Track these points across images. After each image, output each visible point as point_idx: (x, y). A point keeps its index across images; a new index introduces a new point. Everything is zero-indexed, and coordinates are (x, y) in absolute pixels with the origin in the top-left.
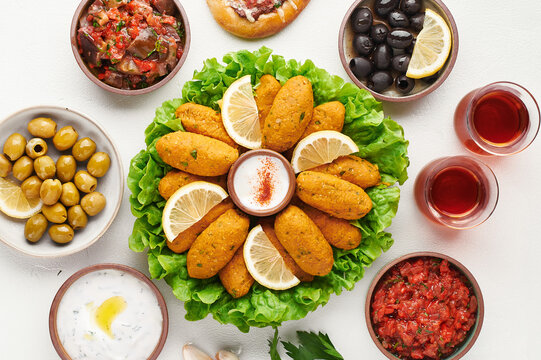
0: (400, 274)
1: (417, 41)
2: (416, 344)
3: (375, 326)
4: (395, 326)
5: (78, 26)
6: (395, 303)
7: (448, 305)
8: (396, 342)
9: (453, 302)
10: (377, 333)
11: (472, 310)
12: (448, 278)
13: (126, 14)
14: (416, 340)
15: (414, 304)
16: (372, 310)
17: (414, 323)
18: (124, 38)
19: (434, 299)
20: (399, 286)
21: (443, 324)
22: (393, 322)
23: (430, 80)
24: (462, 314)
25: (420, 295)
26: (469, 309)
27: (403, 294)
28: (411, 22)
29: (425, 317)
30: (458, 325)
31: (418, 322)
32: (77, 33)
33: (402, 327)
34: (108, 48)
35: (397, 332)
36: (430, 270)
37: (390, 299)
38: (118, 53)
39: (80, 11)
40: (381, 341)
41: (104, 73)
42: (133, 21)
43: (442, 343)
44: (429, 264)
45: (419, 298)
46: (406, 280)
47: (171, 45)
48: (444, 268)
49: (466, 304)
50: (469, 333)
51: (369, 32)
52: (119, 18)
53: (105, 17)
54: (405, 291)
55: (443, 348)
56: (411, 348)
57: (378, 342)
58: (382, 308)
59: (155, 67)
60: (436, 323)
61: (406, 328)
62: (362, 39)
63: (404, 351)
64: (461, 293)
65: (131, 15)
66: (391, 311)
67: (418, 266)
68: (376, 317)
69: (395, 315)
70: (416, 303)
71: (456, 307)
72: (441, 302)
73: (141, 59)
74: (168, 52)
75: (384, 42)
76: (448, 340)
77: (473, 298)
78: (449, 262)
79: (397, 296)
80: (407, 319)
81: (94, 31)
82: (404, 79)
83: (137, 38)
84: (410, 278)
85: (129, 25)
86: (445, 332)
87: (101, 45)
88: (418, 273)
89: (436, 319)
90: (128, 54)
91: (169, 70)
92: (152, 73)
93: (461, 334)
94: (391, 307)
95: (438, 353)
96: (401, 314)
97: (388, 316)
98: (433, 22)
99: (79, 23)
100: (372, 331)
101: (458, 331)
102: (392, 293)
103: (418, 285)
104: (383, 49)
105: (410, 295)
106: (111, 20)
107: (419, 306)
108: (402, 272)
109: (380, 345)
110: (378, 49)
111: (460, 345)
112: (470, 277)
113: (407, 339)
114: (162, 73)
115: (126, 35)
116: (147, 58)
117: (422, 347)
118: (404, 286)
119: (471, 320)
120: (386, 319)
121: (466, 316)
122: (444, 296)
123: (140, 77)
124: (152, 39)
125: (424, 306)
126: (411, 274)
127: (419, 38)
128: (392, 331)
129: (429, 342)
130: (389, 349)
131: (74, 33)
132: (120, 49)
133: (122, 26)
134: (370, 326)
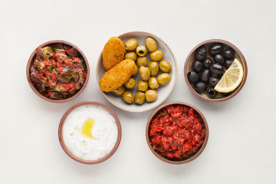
0: (167, 112)
1: (225, 73)
2: (170, 150)
3: (150, 137)
4: (160, 139)
5: (30, 72)
6: (162, 127)
7: (190, 132)
8: (160, 147)
9: (193, 131)
10: (151, 141)
11: (202, 136)
12: (192, 117)
13: (53, 61)
14: (170, 147)
15: (172, 128)
16: (150, 128)
17: (171, 139)
18: (55, 74)
19: (183, 128)
20: (166, 118)
21: (186, 141)
22: (160, 136)
23: (226, 95)
24: (197, 137)
25: (176, 124)
26: (201, 135)
27: (167, 123)
28: (225, 62)
29: (177, 136)
30: (194, 143)
31: (173, 138)
32: (30, 76)
33: (164, 140)
34: (47, 80)
35: (161, 142)
36: (183, 112)
37: (160, 124)
38: (53, 82)
39: (29, 64)
40: (152, 145)
41: (48, 93)
42: (58, 64)
43: (184, 151)
44: (183, 109)
45: (175, 126)
46: (170, 115)
47: (80, 73)
48: (190, 112)
49: (199, 133)
50: (199, 148)
51: (202, 61)
52: (50, 64)
53: (42, 65)
54: (169, 121)
55: (184, 154)
56: (167, 152)
57: (151, 146)
58: (155, 128)
59: (74, 86)
60: (182, 140)
61: (166, 140)
62: (198, 63)
63: (164, 152)
64: (198, 126)
65: (56, 61)
66: (159, 130)
67: (177, 109)
68: (151, 132)
69: (161, 133)
70: (173, 128)
71: (194, 134)
72: (187, 129)
73: (66, 83)
74: (79, 77)
75: (209, 68)
76: (187, 150)
77: (204, 130)
78: (194, 109)
79: (164, 123)
80: (167, 136)
81: (39, 73)
82: (212, 90)
83: (61, 73)
84: (172, 115)
85: (56, 67)
86: (186, 146)
87: (44, 80)
88: (177, 113)
89: (182, 138)
90: (58, 82)
91: (81, 86)
92: (73, 89)
93: (194, 148)
94: (160, 129)
95: (181, 156)
96: (165, 133)
97: (158, 133)
98: (237, 66)
99: (30, 70)
100: (148, 140)
101: (193, 146)
102: (161, 121)
103: (175, 119)
104: (207, 72)
105: (171, 124)
106: (46, 66)
107: (174, 130)
108: (168, 111)
109: (151, 147)
110: (204, 71)
111: (193, 154)
112: (203, 119)
113: (166, 146)
114: (78, 88)
115: (55, 72)
116: (69, 82)
117: (173, 152)
118: (168, 118)
119: (201, 141)
120: (156, 134)
121: (198, 139)
122: (188, 127)
123: (67, 92)
124: (70, 72)
125: (177, 130)
126: (173, 113)
127: (227, 72)
128: (159, 141)
129: (177, 150)
130: (156, 151)
131: (28, 76)
132: (54, 81)
133: (52, 68)
134: (148, 137)
